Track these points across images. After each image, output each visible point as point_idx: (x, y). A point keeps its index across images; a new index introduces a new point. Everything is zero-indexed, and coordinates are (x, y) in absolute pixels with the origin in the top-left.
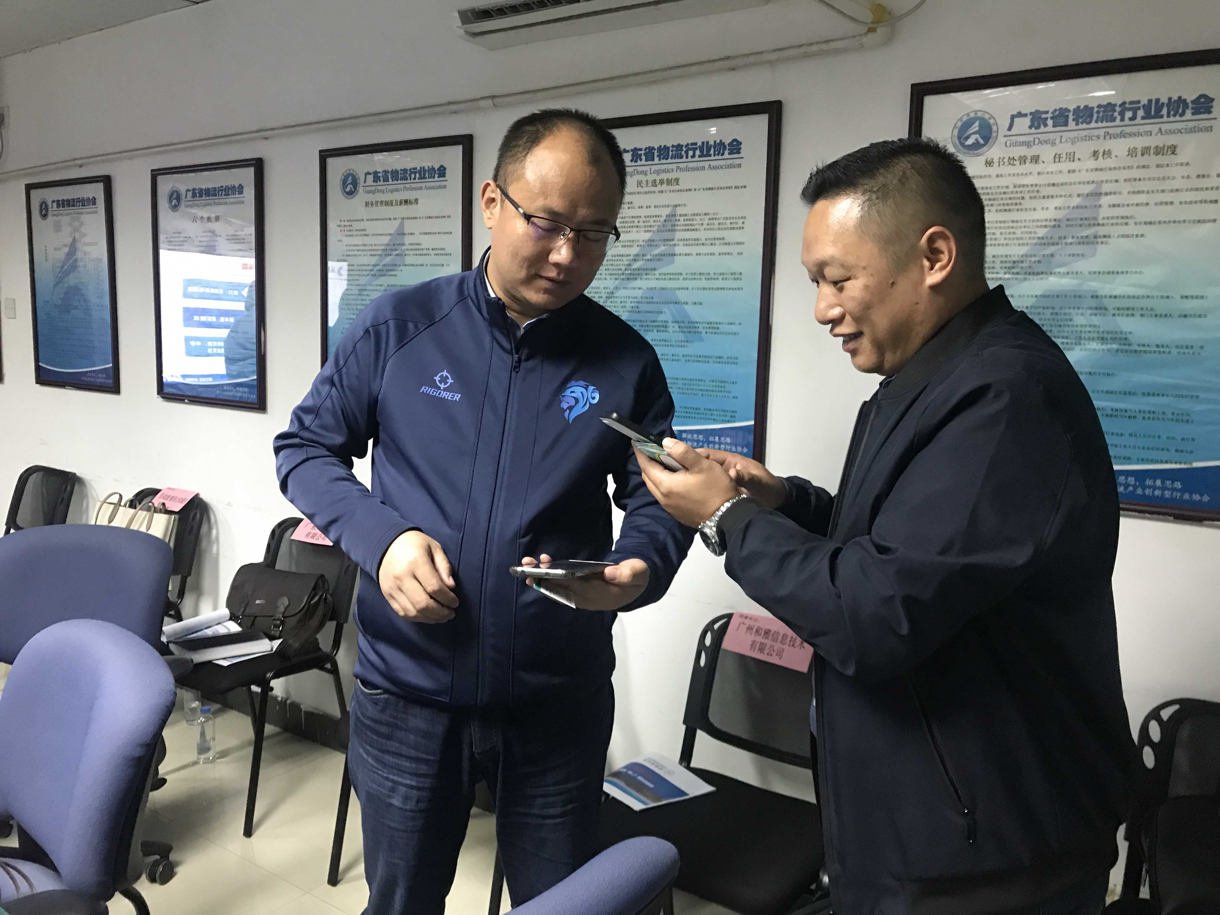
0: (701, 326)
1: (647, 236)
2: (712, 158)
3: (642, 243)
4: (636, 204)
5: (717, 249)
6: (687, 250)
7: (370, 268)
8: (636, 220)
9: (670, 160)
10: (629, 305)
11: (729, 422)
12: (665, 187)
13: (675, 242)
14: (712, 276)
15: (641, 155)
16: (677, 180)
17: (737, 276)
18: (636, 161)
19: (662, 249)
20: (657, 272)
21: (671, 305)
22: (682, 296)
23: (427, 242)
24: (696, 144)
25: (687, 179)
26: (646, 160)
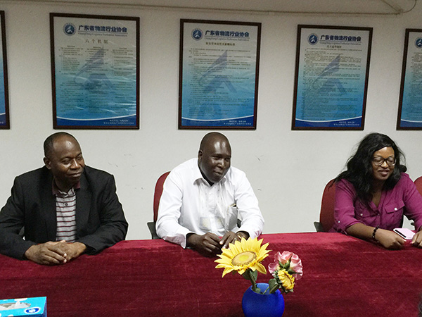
0: (346, 90)
1: (330, 62)
2: (352, 41)
3: (328, 65)
4: (327, 53)
6: (343, 67)
7: (207, 68)
8: (326, 58)
11: (354, 117)
12: (336, 48)
13: (339, 65)
14: (351, 75)
15: (329, 38)
16: (341, 47)
17: (358, 75)
18: (327, 40)
19: (335, 66)
20: (333, 74)
21: (337, 84)
24: (347, 36)
25: (344, 47)
26: (331, 40)
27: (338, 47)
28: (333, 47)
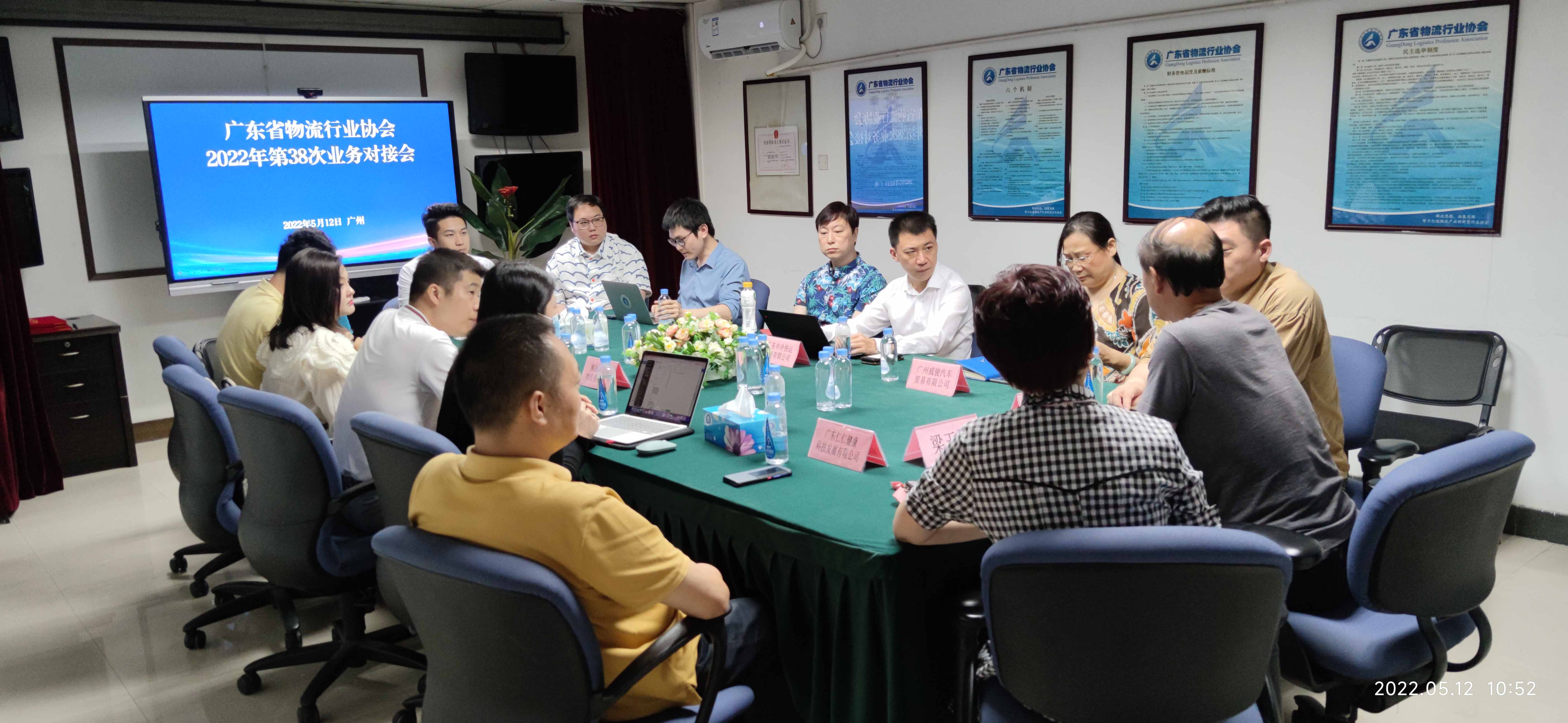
0: (1453, 143)
1: (1412, 85)
2: (1465, 33)
3: (1406, 91)
4: (1402, 65)
5: (1468, 92)
6: (1444, 93)
7: (1170, 117)
8: (1402, 76)
9: (1431, 36)
10: (1394, 131)
11: (1474, 205)
12: (1426, 53)
13: (1434, 89)
14: (1464, 110)
15: (1407, 33)
16: (1436, 49)
17: (1483, 109)
18: (1403, 37)
19: (1423, 93)
20: (1418, 109)
21: (1428, 130)
22: (1437, 123)
23: (1220, 97)
24: (1452, 25)
25: (1443, 48)
26: (1412, 36)
27: (1430, 50)
28: (1418, 51)
